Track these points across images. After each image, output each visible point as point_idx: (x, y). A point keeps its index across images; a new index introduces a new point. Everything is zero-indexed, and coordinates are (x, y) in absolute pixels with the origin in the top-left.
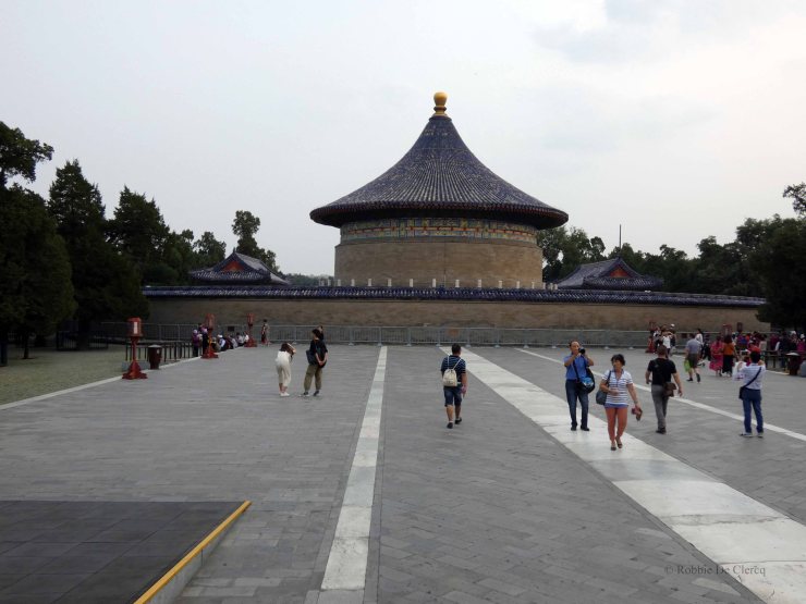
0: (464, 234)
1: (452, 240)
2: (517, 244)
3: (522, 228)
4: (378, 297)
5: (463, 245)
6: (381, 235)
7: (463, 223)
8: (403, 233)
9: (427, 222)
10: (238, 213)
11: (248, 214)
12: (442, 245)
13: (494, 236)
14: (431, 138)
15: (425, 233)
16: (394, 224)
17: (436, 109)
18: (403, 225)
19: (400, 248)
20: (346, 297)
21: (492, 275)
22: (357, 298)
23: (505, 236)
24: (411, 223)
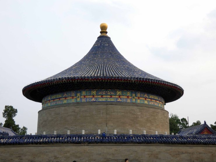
0: (119, 100)
1: (112, 103)
2: (154, 107)
3: (156, 98)
4: (56, 142)
5: (119, 107)
6: (65, 102)
7: (119, 93)
8: (79, 100)
9: (94, 92)
10: (6, 107)
11: (11, 107)
12: (105, 107)
13: (139, 101)
14: (98, 47)
15: (93, 100)
16: (73, 95)
17: (101, 32)
18: (79, 95)
19: (77, 110)
20: (32, 143)
21: (138, 127)
22: (40, 143)
23: (146, 102)
24: (84, 93)
